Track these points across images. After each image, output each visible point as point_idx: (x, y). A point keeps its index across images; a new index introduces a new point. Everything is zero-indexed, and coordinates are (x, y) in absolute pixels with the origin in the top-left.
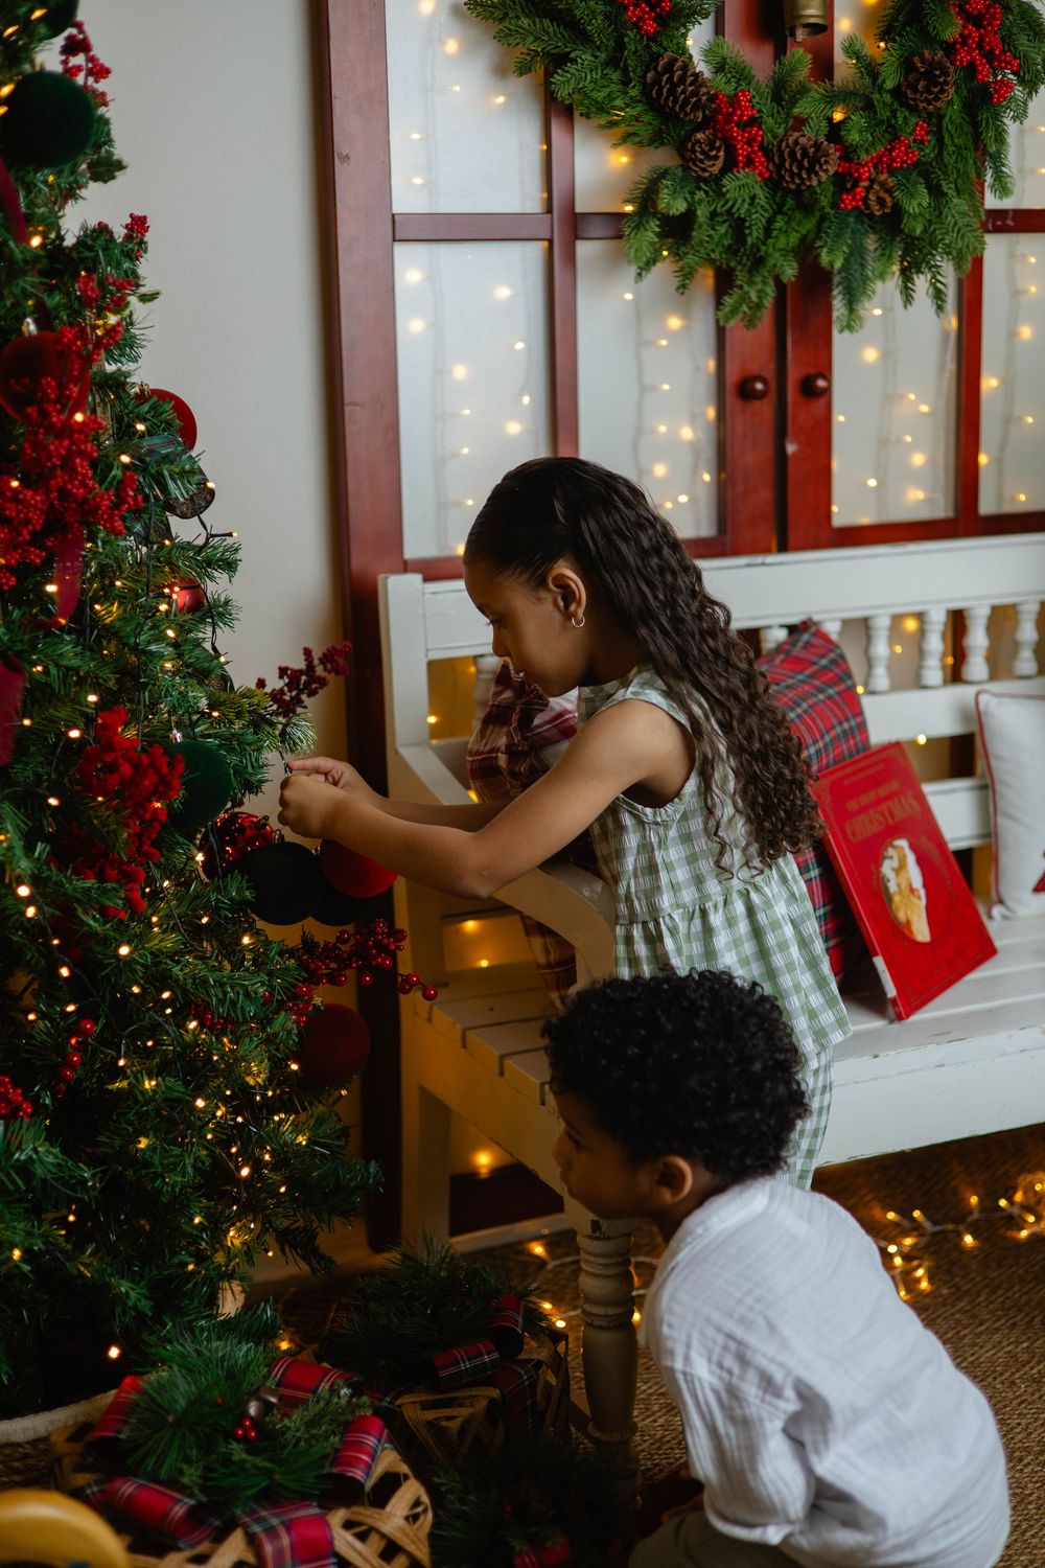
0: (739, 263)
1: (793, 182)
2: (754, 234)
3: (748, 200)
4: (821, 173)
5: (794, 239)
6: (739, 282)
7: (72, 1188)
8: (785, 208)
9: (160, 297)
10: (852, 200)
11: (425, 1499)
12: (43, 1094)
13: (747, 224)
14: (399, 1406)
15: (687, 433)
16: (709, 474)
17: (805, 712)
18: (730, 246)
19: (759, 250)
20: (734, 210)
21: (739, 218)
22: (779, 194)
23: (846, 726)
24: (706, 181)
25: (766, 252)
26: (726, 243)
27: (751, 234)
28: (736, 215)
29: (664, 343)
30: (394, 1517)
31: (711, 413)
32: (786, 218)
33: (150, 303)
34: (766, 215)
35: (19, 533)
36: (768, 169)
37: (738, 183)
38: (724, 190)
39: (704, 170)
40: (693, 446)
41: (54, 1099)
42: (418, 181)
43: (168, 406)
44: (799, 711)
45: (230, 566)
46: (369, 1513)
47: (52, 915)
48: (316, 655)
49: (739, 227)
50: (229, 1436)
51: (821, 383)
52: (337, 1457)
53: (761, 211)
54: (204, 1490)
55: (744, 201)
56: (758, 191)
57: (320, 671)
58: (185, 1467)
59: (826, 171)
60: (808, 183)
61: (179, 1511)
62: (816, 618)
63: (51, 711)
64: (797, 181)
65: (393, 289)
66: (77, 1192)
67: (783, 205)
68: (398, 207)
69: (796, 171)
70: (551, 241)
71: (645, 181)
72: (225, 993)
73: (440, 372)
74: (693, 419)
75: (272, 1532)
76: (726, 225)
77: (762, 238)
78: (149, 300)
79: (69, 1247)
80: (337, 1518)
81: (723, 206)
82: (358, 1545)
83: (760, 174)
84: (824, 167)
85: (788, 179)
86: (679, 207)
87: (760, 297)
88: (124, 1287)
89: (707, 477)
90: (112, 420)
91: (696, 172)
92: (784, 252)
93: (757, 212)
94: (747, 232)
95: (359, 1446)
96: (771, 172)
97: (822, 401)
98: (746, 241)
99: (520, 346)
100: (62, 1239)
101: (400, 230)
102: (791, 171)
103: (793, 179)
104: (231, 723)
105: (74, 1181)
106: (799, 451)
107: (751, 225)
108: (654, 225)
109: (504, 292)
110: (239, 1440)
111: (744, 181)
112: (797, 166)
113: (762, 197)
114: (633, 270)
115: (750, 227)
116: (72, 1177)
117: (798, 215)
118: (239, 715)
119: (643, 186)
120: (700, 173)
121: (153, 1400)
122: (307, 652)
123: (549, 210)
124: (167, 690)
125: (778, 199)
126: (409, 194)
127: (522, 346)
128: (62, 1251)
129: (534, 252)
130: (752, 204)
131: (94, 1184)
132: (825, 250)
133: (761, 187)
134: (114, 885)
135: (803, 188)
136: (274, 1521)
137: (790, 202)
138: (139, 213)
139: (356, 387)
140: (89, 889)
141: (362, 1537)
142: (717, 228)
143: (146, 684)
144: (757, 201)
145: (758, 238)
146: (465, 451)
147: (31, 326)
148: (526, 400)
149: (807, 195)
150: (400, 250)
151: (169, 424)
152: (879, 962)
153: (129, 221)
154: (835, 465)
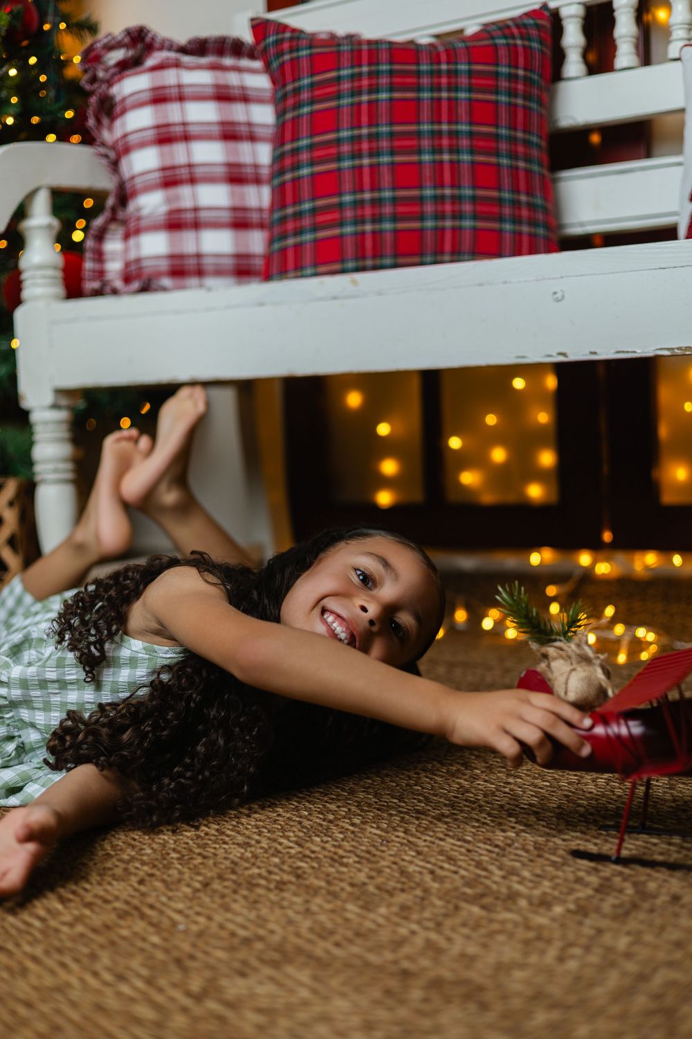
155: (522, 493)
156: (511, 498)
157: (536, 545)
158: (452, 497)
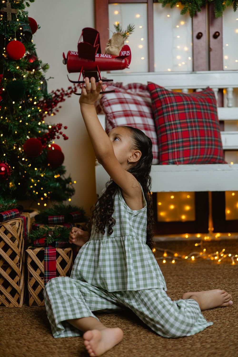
51: (217, 34)
148: (142, 39)
154: (226, 57)
155: (180, 218)
156: (177, 220)
157: (185, 233)
158: (159, 220)
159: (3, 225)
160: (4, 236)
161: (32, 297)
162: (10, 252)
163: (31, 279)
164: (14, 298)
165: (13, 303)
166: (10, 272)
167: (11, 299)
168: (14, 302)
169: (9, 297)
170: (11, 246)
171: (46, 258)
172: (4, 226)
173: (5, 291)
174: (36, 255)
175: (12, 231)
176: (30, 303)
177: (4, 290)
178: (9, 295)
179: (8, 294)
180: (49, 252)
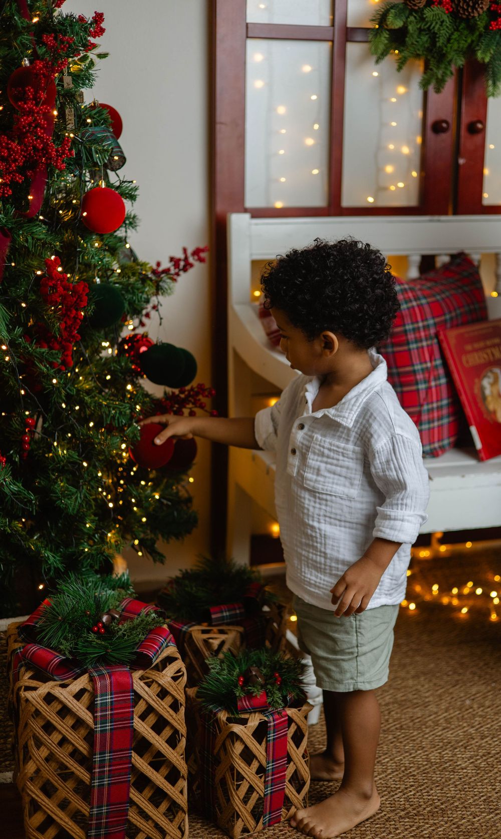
0: (433, 57)
1: (464, 14)
2: (440, 42)
3: (439, 23)
4: (479, 9)
5: (464, 45)
6: (431, 67)
7: (25, 504)
8: (460, 28)
9: (109, 56)
10: (497, 25)
11: (184, 670)
12: (14, 456)
13: (438, 36)
14: (191, 631)
15: (406, 150)
16: (417, 173)
17: (448, 297)
18: (428, 48)
19: (442, 50)
20: (431, 28)
21: (434, 33)
22: (458, 21)
23: (472, 307)
24: (416, 11)
25: (446, 51)
26: (426, 45)
27: (439, 41)
28: (432, 31)
29: (394, 100)
30: (165, 677)
31: (419, 140)
32: (459, 33)
33: (104, 59)
34: (450, 32)
35: (10, 166)
36: (452, 7)
37: (433, 13)
38: (425, 16)
39: (415, 5)
40: (408, 158)
41: (20, 459)
42: (262, 6)
43: (105, 112)
44: (443, 296)
45: (132, 198)
46: (154, 673)
47: (19, 363)
48: (189, 252)
49: (433, 37)
50: (90, 630)
51: (480, 126)
52: (141, 644)
53: (446, 29)
54: (70, 652)
55: (437, 23)
56: (445, 18)
57: (191, 260)
58: (64, 642)
59: (482, 8)
60: (472, 15)
61: (56, 661)
62: (467, 251)
63: (29, 261)
64: (467, 13)
65: (245, 63)
66: (27, 506)
67: (459, 26)
68: (250, 19)
69: (465, 7)
70: (333, 41)
71: (383, 10)
72: (110, 411)
73: (271, 109)
74: (409, 143)
75: (102, 677)
76: (427, 36)
77: (445, 43)
78: (103, 58)
79: (24, 533)
80: (137, 675)
81: (425, 25)
82: (146, 688)
83: (447, 9)
84: (481, 6)
85: (461, 12)
86: (398, 24)
87: (443, 76)
88: (47, 554)
89: (415, 174)
90: (75, 117)
91: (411, 6)
92: (459, 51)
93: (444, 30)
94: (437, 40)
95: (154, 641)
96: (454, 9)
97: (480, 136)
98: (436, 45)
99: (314, 97)
100: (20, 529)
101: (251, 32)
102: (463, 8)
103: (464, 12)
104: (129, 277)
105: (25, 500)
106: (466, 162)
107: (439, 36)
108: (386, 35)
109: (307, 69)
110: (94, 633)
111: (437, 12)
112: (466, 5)
113: (448, 21)
114: (374, 58)
115: (438, 38)
116: (25, 498)
117: (466, 32)
118: (134, 274)
119: (381, 13)
120: (413, 7)
121: (54, 609)
122: (185, 250)
123: (333, 25)
124: (93, 256)
125: (457, 24)
126: (256, 13)
127: (317, 97)
128: (21, 536)
129: (325, 47)
130: (441, 25)
131: (36, 502)
132: (480, 52)
133: (448, 17)
134: (56, 351)
135: (470, 17)
136: (105, 672)
137: (463, 25)
138: (99, 11)
139: (223, 114)
140: (43, 353)
141: (149, 685)
142: (422, 37)
143: (80, 252)
144: (444, 23)
145: (443, 43)
146: (282, 152)
147: (26, 62)
148: (316, 127)
149: (472, 21)
150: (250, 43)
151: (105, 121)
152: (474, 430)
153: (94, 15)
154: (486, 172)
159: (153, 681)
160: (158, 703)
161: (240, 819)
162: (167, 732)
163: (240, 785)
164: (174, 823)
165: (171, 834)
166: (167, 772)
167: (167, 826)
168: (174, 832)
169: (163, 822)
170: (169, 719)
171: (271, 737)
172: (157, 682)
173: (155, 813)
174: (252, 735)
175: (176, 691)
176: (235, 832)
177: (153, 811)
178: (163, 819)
179: (161, 817)
180: (275, 722)
